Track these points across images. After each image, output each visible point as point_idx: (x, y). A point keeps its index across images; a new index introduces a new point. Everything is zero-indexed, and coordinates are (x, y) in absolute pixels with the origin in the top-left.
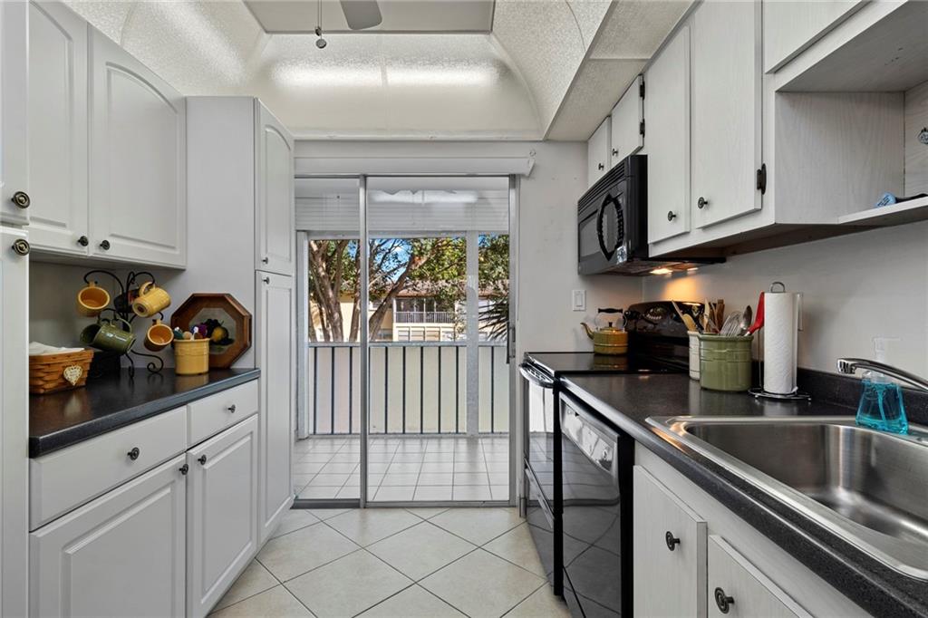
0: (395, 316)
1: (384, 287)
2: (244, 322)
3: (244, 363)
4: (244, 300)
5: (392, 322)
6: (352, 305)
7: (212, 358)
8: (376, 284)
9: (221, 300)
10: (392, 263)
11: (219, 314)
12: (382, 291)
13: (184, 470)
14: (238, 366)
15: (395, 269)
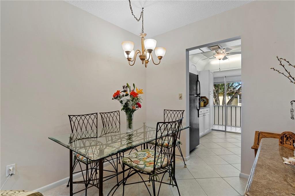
0: (239, 101)
1: (234, 91)
2: (208, 100)
3: (208, 105)
4: (208, 97)
5: (238, 103)
6: (223, 97)
7: (204, 105)
8: (231, 91)
9: (205, 97)
10: (236, 84)
11: (204, 99)
12: (233, 93)
13: (204, 115)
14: (206, 106)
15: (237, 86)
